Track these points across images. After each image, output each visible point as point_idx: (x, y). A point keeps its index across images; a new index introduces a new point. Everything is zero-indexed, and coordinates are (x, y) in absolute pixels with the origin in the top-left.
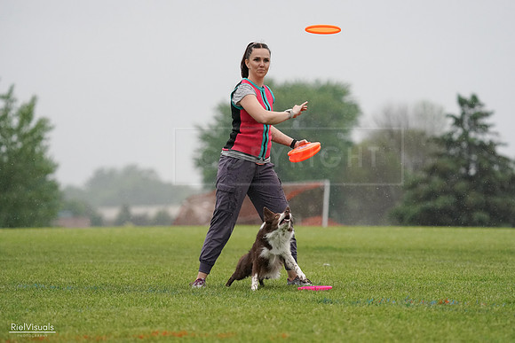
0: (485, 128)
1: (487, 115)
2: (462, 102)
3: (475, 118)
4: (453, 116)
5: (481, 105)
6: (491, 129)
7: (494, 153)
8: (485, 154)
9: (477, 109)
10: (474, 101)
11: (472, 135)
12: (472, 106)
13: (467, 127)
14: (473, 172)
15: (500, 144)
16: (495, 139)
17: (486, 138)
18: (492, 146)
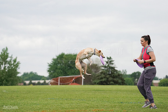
0: (113, 64)
1: (113, 61)
3: (110, 62)
4: (106, 61)
5: (112, 59)
6: (114, 64)
8: (113, 69)
9: (111, 60)
10: (110, 58)
11: (110, 65)
13: (109, 64)
14: (110, 73)
16: (115, 66)
17: (113, 66)
18: (114, 67)
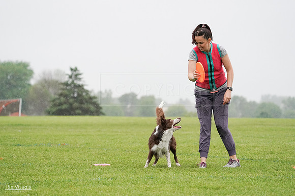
1: (80, 74)
2: (72, 69)
3: (76, 75)
4: (68, 75)
5: (78, 71)
7: (83, 88)
11: (75, 82)
12: (75, 71)
13: (73, 78)
14: (76, 95)
15: (85, 85)
17: (80, 83)
18: (83, 85)
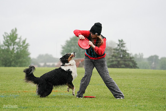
2: (119, 41)
3: (122, 44)
4: (117, 44)
6: (126, 47)
8: (124, 52)
10: (122, 41)
11: (121, 48)
14: (121, 56)
15: (127, 50)
